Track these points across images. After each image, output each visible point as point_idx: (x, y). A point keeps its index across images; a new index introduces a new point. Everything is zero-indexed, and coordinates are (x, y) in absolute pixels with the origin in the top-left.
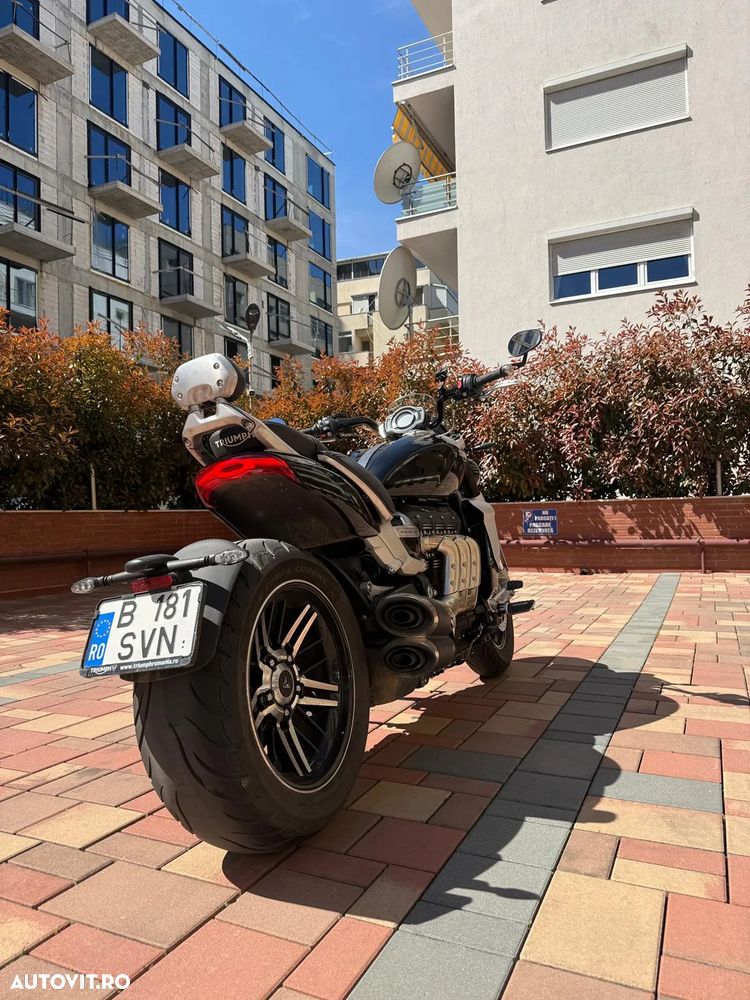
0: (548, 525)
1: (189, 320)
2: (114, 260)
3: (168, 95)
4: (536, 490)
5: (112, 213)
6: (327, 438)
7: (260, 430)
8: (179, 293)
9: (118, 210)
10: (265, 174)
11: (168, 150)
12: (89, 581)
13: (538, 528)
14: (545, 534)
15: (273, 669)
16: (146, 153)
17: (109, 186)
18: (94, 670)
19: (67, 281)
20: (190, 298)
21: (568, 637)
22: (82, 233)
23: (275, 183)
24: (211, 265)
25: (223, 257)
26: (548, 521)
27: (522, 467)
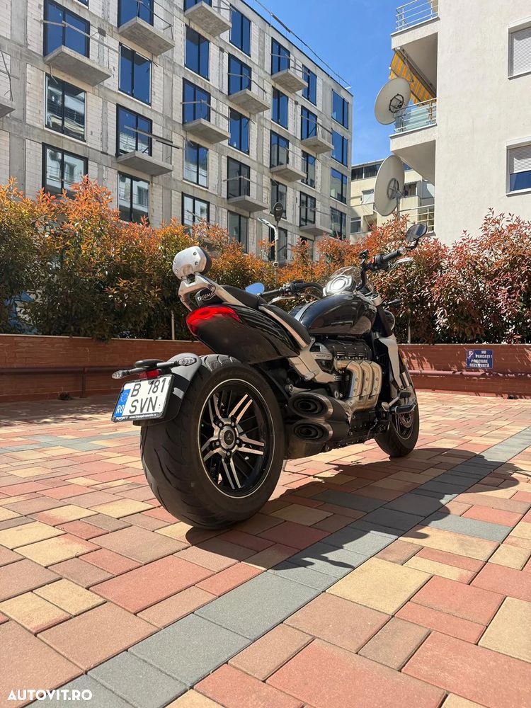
0: (485, 361)
1: (246, 213)
2: (198, 172)
3: (237, 55)
4: (478, 335)
5: (197, 141)
6: (288, 296)
7: (219, 291)
8: (240, 195)
9: (201, 139)
10: (302, 106)
11: (236, 94)
12: (121, 372)
13: (477, 363)
14: (483, 368)
15: (221, 428)
16: (221, 97)
17: (196, 123)
18: (118, 418)
19: (168, 189)
20: (247, 198)
21: (467, 438)
22: (178, 155)
23: (309, 112)
24: (262, 174)
25: (270, 167)
26: (486, 359)
27: (467, 317)
